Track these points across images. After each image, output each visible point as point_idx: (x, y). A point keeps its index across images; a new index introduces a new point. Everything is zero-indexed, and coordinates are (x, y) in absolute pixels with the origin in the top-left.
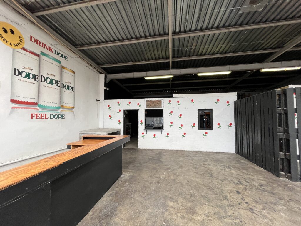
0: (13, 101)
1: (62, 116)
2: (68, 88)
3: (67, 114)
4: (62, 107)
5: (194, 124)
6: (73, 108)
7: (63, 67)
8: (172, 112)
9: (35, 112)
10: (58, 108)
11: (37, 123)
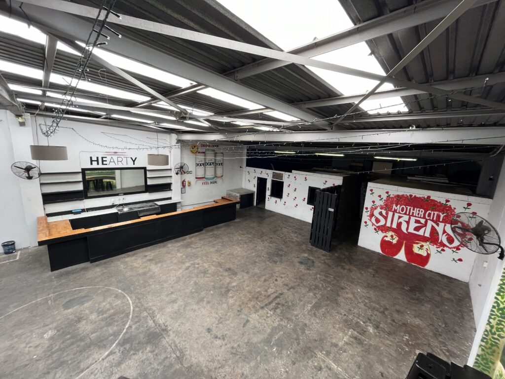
0: (196, 178)
1: (216, 182)
2: (219, 165)
3: (219, 181)
4: (216, 177)
5: (305, 199)
6: (222, 176)
7: (216, 153)
8: (289, 185)
9: (204, 181)
10: (214, 178)
11: (205, 187)
